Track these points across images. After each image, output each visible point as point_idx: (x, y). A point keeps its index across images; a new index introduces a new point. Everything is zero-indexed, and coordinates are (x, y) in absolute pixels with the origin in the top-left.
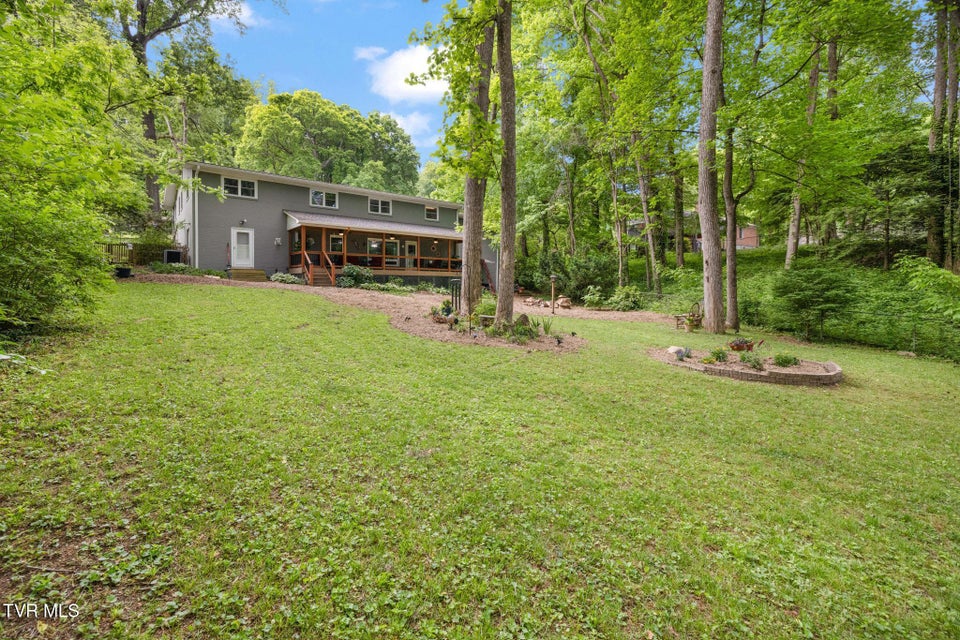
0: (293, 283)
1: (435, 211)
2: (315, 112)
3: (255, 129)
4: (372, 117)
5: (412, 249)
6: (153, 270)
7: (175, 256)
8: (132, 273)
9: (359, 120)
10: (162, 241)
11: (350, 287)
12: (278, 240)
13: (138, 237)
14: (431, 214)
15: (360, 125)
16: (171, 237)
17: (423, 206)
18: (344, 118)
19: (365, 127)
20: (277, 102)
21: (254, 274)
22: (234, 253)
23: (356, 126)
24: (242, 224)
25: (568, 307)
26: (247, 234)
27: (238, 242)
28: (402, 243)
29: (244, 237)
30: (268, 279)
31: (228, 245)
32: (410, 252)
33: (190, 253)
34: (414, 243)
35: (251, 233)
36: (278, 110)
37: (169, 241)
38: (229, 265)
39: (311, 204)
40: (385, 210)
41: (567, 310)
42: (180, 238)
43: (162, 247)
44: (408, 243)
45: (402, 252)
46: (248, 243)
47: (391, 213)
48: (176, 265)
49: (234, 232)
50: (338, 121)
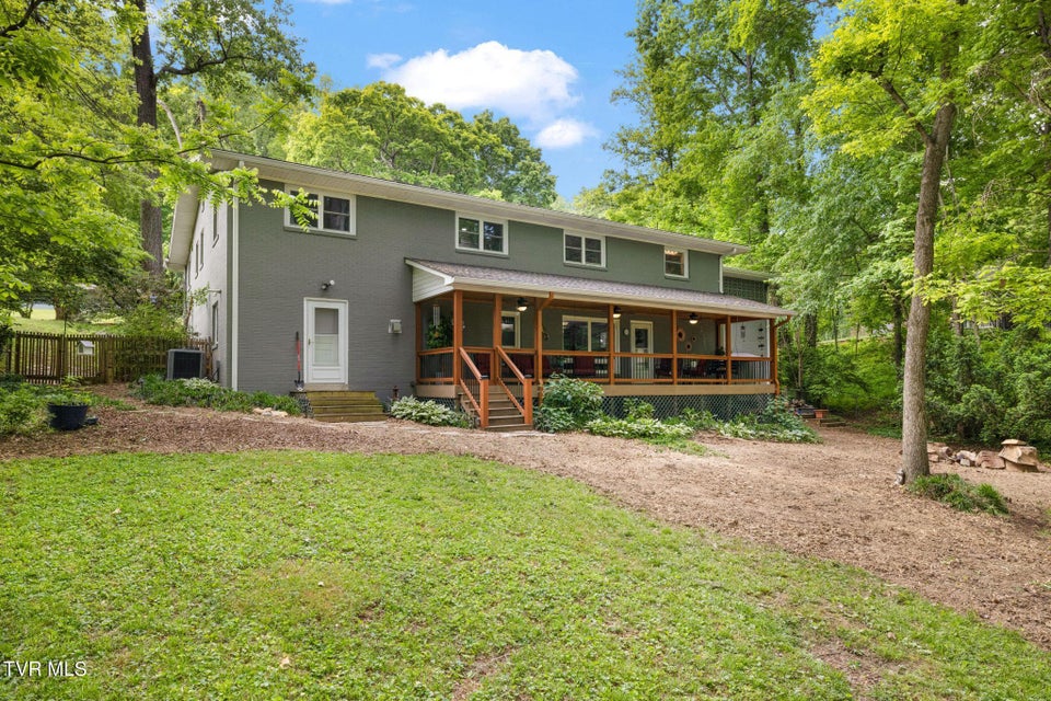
0: (446, 423)
1: (678, 257)
2: (394, 116)
3: (305, 147)
4: (480, 121)
5: (641, 337)
6: (146, 395)
7: (191, 362)
8: (91, 416)
9: (462, 126)
10: (163, 330)
11: (567, 430)
12: (396, 322)
13: (120, 320)
14: (674, 265)
15: (465, 134)
16: (180, 320)
17: (661, 248)
18: (440, 124)
19: (473, 137)
20: (337, 103)
21: (355, 404)
22: (309, 353)
23: (458, 137)
24: (326, 291)
25: (1033, 469)
26: (335, 312)
27: (318, 330)
28: (625, 324)
29: (327, 318)
30: (387, 414)
31: (298, 337)
32: (638, 342)
33: (220, 356)
34: (647, 325)
35: (343, 308)
36: (341, 114)
37: (176, 330)
38: (299, 382)
39: (457, 246)
40: (593, 257)
41: (1029, 476)
42: (199, 322)
43: (165, 343)
44: (636, 324)
45: (625, 341)
46: (336, 331)
47: (603, 265)
48: (193, 383)
49: (310, 306)
50: (431, 129)
